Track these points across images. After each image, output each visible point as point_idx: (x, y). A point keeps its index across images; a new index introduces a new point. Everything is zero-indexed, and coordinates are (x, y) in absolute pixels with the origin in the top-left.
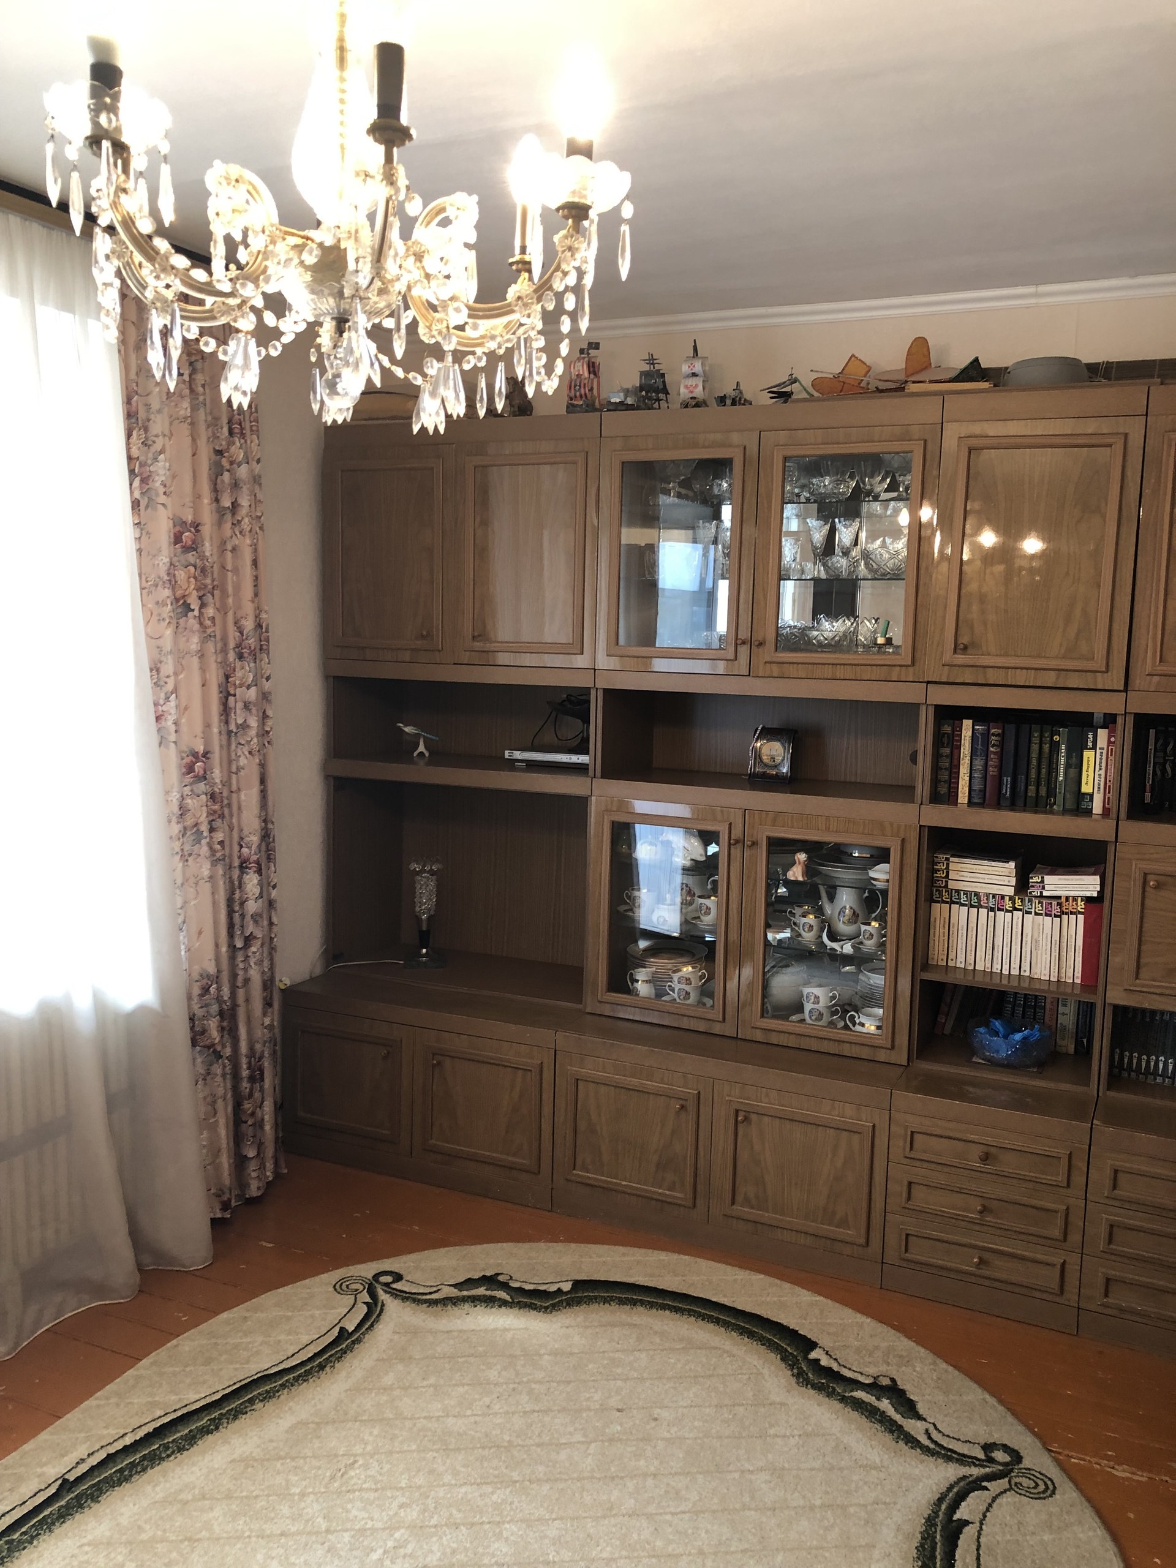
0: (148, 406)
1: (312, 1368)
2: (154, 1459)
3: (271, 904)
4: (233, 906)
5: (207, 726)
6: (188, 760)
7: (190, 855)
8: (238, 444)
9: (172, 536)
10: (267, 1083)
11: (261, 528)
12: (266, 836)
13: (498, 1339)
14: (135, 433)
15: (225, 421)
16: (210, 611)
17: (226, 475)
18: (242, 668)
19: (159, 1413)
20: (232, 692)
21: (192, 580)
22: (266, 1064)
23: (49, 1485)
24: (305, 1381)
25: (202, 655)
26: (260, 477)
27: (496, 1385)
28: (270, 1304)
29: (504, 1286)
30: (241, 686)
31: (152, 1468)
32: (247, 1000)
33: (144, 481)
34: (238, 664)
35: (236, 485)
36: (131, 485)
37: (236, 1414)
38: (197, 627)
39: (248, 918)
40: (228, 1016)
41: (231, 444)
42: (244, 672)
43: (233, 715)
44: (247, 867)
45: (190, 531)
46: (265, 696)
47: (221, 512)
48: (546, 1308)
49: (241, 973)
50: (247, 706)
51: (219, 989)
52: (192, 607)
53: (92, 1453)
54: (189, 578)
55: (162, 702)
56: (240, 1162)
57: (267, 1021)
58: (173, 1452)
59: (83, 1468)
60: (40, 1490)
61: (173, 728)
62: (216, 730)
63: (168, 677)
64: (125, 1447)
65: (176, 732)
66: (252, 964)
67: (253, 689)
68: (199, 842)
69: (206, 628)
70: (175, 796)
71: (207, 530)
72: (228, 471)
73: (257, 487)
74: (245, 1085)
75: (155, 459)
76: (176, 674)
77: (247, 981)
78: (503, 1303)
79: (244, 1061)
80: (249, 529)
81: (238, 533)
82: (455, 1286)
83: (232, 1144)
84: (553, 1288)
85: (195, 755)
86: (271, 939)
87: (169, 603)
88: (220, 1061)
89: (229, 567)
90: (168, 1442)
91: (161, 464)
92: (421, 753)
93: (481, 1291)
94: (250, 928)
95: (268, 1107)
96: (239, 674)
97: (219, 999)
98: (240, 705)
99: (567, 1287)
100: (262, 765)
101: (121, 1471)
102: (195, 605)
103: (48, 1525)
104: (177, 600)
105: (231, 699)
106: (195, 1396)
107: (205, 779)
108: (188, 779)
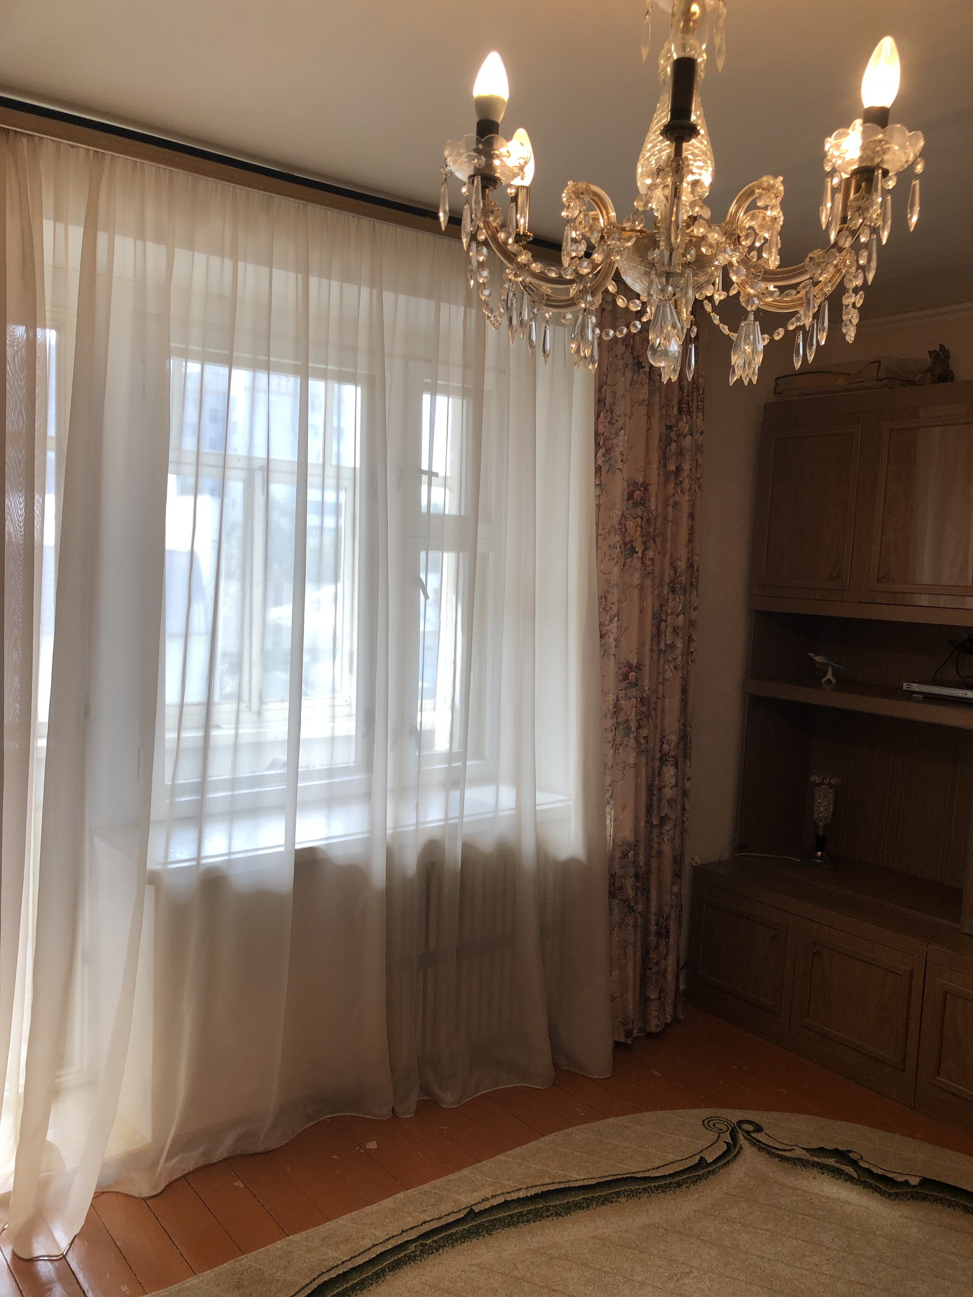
0: (614, 394)
1: (671, 1183)
2: (537, 1215)
3: (685, 793)
4: (653, 790)
5: (642, 644)
6: (624, 670)
7: (621, 745)
8: (685, 420)
9: (626, 494)
10: (672, 940)
11: (700, 488)
12: (684, 737)
13: (838, 1209)
14: (602, 415)
15: (675, 402)
16: (650, 554)
17: (674, 445)
18: (674, 599)
19: (547, 1180)
20: (664, 618)
21: (639, 529)
22: (672, 925)
23: (460, 1210)
24: (663, 1191)
25: (641, 588)
26: (702, 446)
27: (827, 1249)
28: (649, 1121)
29: (854, 1164)
30: (672, 614)
31: (534, 1221)
32: (659, 869)
33: (608, 451)
34: (671, 596)
35: (681, 453)
36: (596, 454)
37: (605, 1200)
38: (639, 565)
39: (664, 802)
40: (642, 881)
41: (678, 420)
42: (675, 603)
43: (663, 636)
44: (666, 760)
45: (640, 490)
46: (692, 624)
47: (667, 474)
48: (890, 1195)
49: (655, 845)
50: (675, 630)
51: (636, 855)
52: (637, 550)
53: (495, 1196)
54: (637, 527)
55: (607, 623)
56: (644, 1001)
57: (675, 889)
58: (552, 1214)
59: (487, 1205)
60: (453, 1212)
61: (613, 644)
62: (648, 648)
63: (613, 604)
64: (519, 1199)
65: (616, 646)
66: (666, 840)
67: (681, 616)
68: (628, 735)
69: (647, 566)
70: (611, 697)
71: (653, 489)
72: (675, 442)
73: (698, 454)
74: (653, 938)
75: (617, 434)
76: (620, 602)
77: (660, 853)
78: (850, 1178)
79: (653, 918)
80: (688, 488)
81: (679, 492)
82: (807, 1150)
83: (638, 984)
84: (900, 1179)
85: (630, 666)
86: (683, 822)
87: (618, 546)
88: (633, 914)
89: (670, 519)
90: (550, 1206)
91: (621, 438)
92: (829, 680)
93: (831, 1161)
94: (666, 810)
95: (671, 960)
96: (671, 604)
97: (635, 863)
98: (669, 629)
99: (914, 1181)
100: (685, 680)
101: (512, 1216)
102: (639, 549)
103: (452, 1240)
104: (625, 544)
105: (663, 624)
106: (578, 1176)
107: (637, 685)
108: (623, 685)
